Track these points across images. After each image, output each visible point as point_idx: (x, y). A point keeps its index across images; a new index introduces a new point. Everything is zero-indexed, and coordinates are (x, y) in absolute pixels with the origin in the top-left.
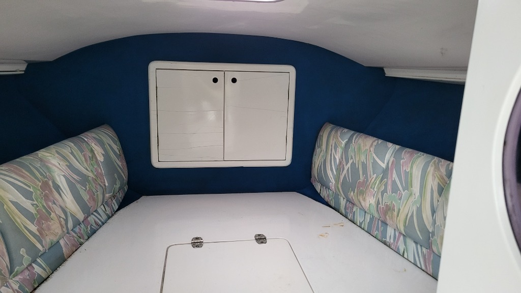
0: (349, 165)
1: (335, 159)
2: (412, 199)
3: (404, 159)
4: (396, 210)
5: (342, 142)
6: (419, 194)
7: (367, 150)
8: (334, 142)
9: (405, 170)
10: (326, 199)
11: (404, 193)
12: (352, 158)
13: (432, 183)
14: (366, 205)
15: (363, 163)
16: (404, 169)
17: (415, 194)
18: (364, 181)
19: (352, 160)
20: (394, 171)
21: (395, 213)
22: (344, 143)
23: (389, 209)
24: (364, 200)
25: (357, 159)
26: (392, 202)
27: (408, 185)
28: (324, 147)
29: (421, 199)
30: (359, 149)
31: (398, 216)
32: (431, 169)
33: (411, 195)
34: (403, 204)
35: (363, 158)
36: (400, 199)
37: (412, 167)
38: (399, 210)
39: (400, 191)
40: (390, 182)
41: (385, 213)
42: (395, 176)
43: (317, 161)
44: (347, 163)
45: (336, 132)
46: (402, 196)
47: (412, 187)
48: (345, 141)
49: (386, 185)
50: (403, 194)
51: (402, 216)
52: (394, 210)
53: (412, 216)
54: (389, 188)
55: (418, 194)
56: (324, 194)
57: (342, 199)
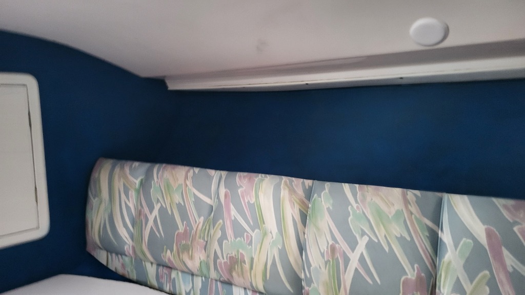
0: (156, 212)
1: (127, 207)
2: (268, 241)
3: (241, 186)
4: (247, 260)
5: (135, 181)
6: (277, 231)
7: (180, 186)
8: (122, 184)
9: (249, 202)
10: (120, 271)
11: (255, 234)
12: (158, 201)
13: (291, 212)
14: (193, 264)
15: (179, 205)
16: (246, 201)
17: (271, 232)
18: (186, 230)
19: (159, 205)
20: (232, 207)
21: (247, 266)
22: (137, 182)
23: (236, 262)
24: (191, 258)
25: (168, 202)
26: (238, 251)
27: (258, 222)
28: (105, 193)
29: (283, 237)
30: (168, 186)
31: (251, 268)
32: (285, 193)
33: (265, 234)
34: (256, 249)
35: (177, 199)
36: (250, 244)
37: (257, 197)
38: (252, 260)
39: (247, 232)
40: (228, 224)
41: (230, 270)
42: (234, 212)
43: (96, 219)
44: (151, 209)
45: (122, 168)
46: (252, 239)
47: (264, 223)
48: (139, 179)
49: (223, 229)
50: (253, 235)
51: (259, 268)
52: (244, 262)
53: (274, 263)
54: (230, 232)
55: (275, 230)
56: (115, 264)
57: (148, 265)
